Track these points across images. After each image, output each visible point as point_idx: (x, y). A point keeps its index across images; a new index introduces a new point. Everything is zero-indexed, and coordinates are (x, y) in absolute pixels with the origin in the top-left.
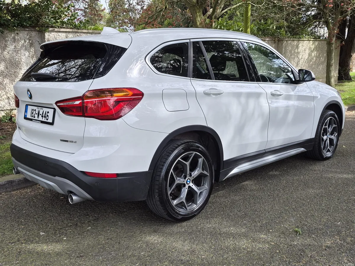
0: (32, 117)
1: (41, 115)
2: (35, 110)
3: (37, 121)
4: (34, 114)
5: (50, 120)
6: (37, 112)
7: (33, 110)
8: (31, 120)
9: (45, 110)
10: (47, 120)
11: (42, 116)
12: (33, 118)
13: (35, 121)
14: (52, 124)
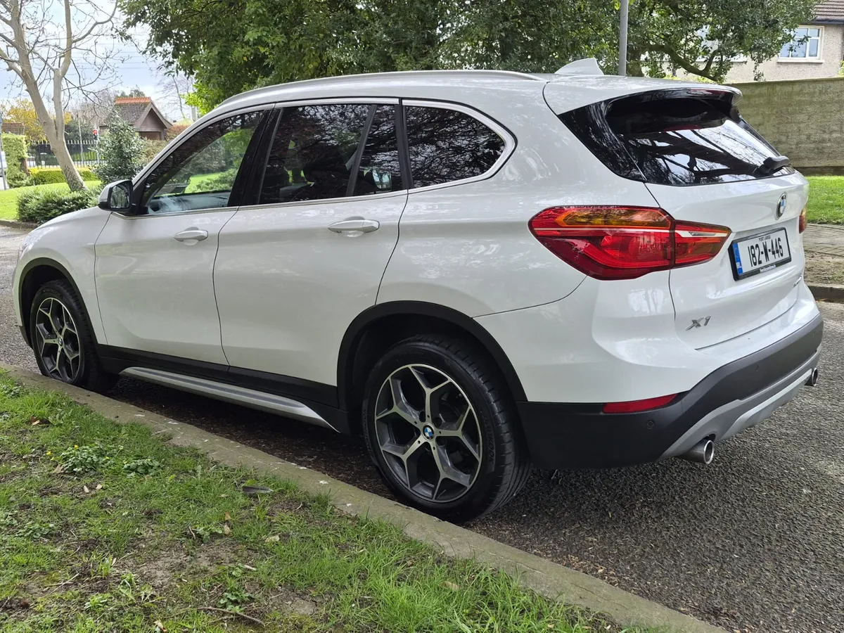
0: (755, 264)
1: (770, 250)
2: (757, 246)
3: (770, 267)
4: (757, 255)
5: (786, 256)
6: (762, 249)
7: (752, 247)
8: (756, 272)
9: (774, 237)
10: (782, 255)
11: (774, 253)
12: (758, 266)
13: (765, 269)
14: (789, 260)
